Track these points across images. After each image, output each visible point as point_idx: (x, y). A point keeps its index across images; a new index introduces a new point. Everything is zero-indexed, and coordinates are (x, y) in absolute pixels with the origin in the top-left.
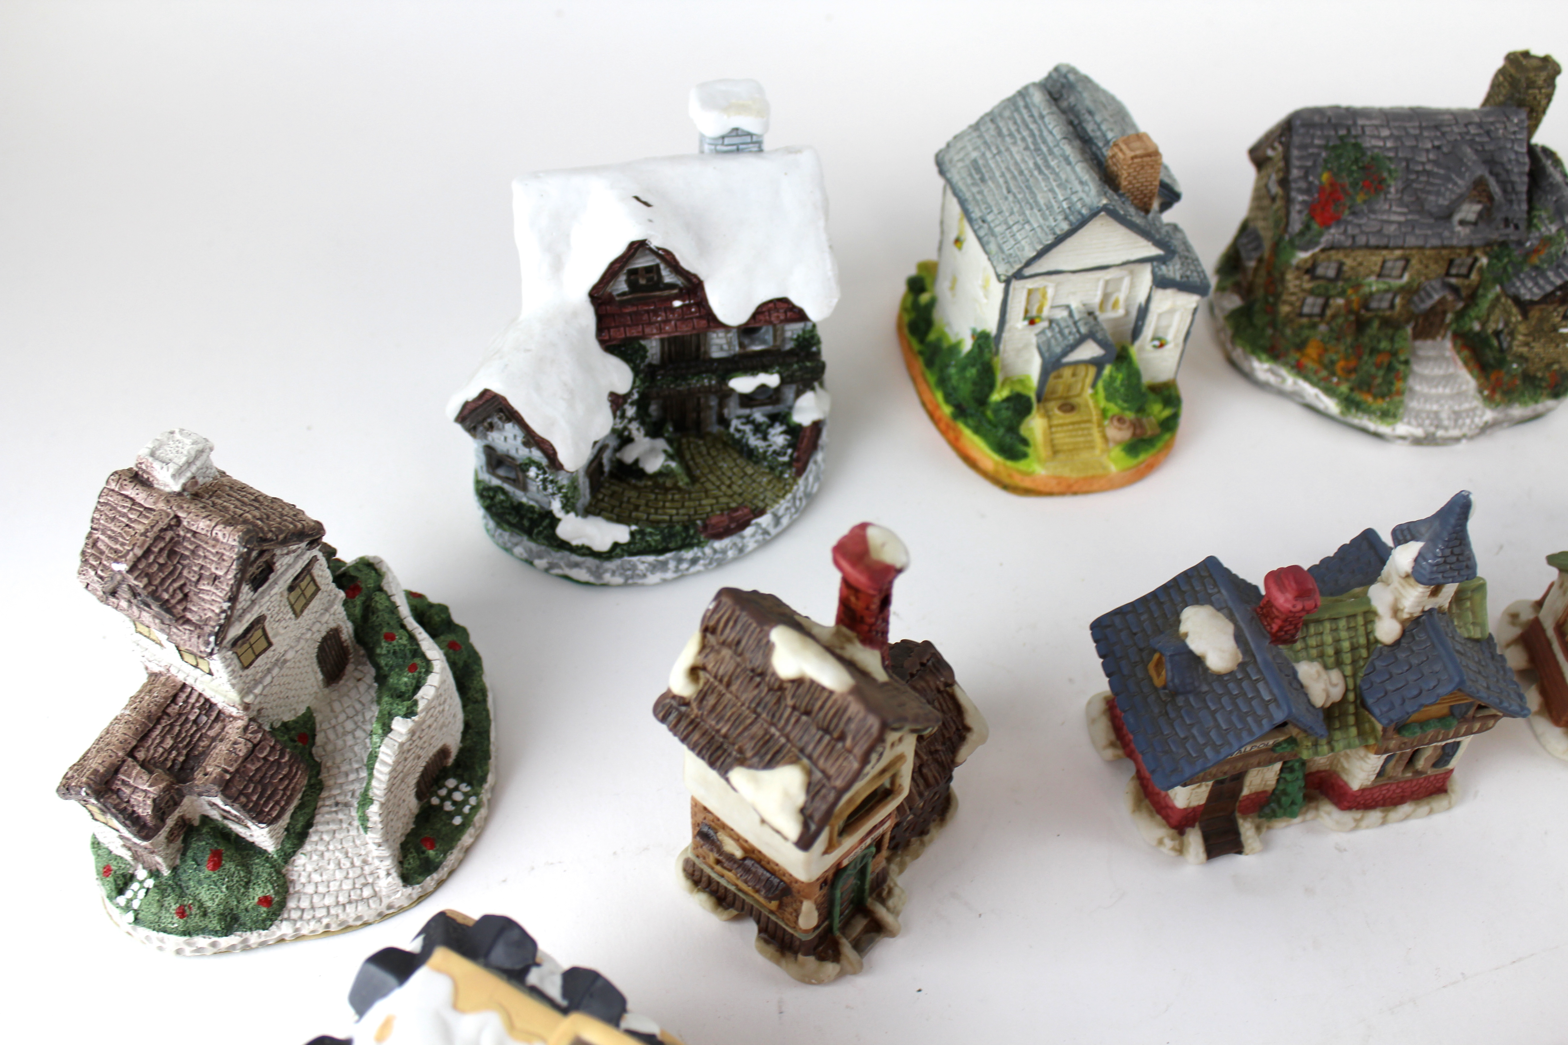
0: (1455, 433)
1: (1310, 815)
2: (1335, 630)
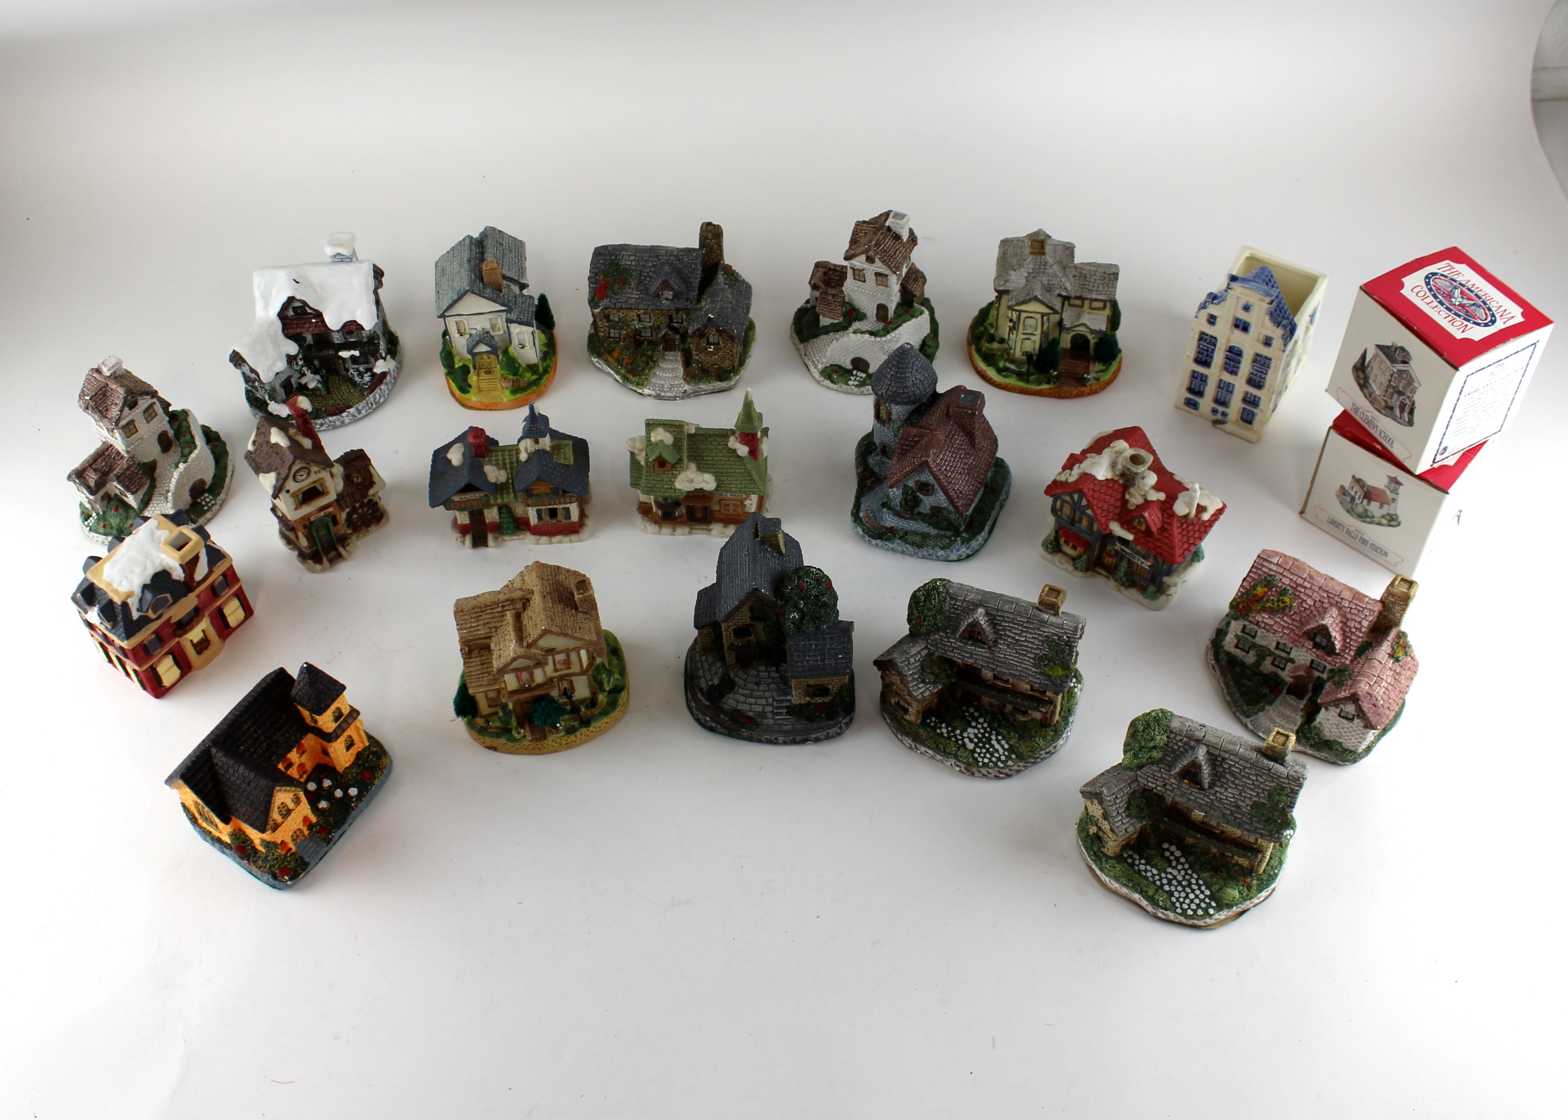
0: (668, 394)
1: (521, 537)
2: (503, 455)
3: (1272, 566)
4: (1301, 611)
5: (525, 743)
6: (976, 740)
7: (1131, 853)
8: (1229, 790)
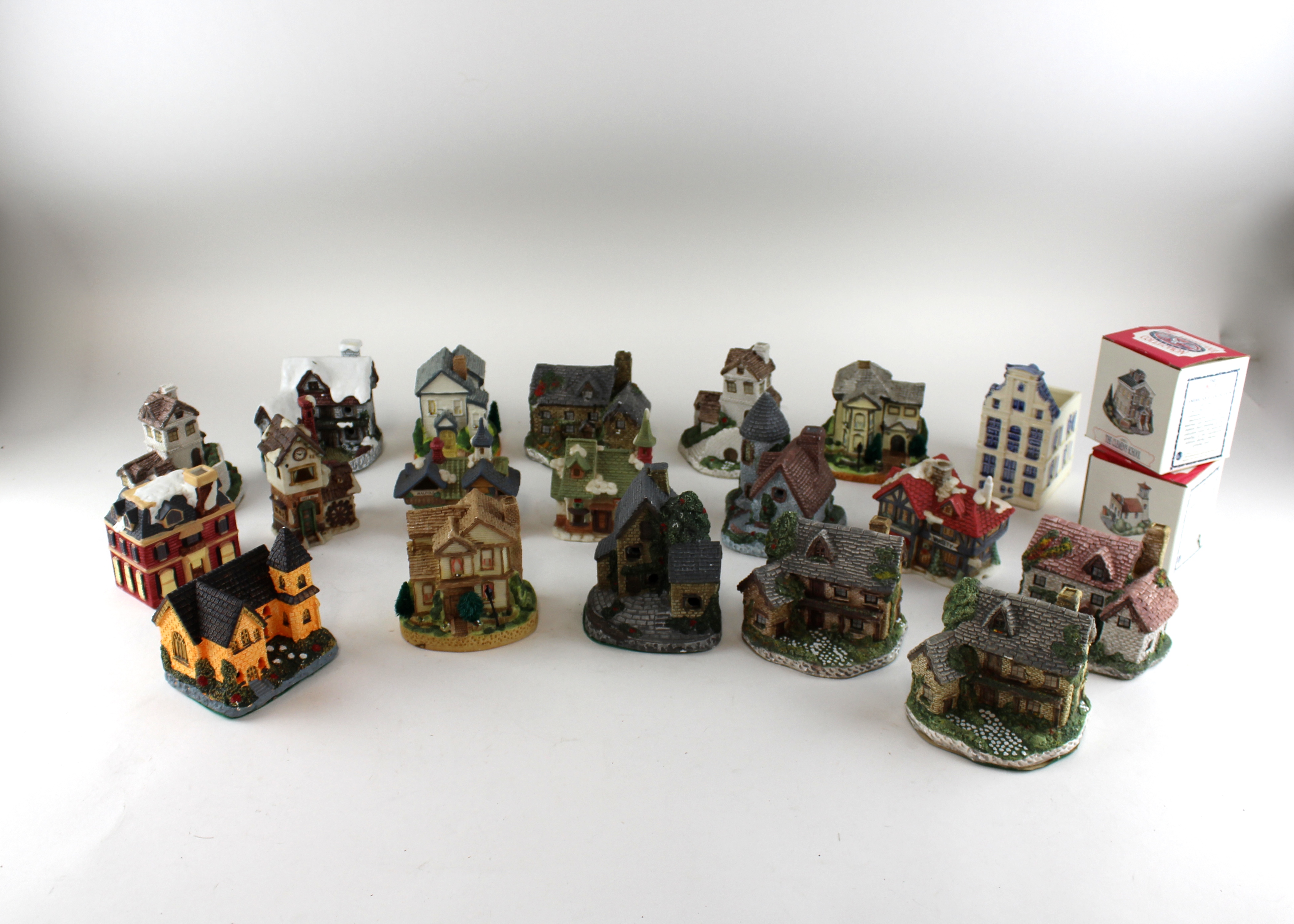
3: (1053, 525)
4: (1079, 554)
5: (450, 637)
6: (820, 650)
7: (952, 715)
8: (1031, 635)
